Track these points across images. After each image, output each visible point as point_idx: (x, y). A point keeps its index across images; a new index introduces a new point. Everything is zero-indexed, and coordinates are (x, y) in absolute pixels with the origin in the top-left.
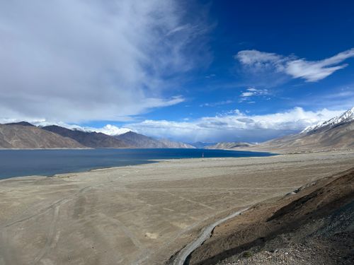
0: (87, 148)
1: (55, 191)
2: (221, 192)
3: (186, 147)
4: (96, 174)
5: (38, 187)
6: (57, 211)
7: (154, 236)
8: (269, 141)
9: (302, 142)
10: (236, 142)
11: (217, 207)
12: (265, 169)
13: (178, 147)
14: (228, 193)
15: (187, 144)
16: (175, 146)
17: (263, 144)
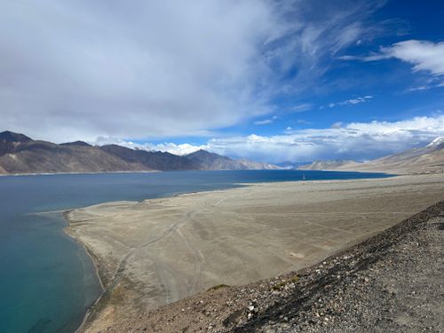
0: (153, 171)
1: (160, 216)
2: (352, 217)
3: (270, 167)
4: (188, 199)
5: (139, 211)
6: (180, 233)
7: (300, 256)
9: (431, 158)
10: (337, 160)
11: (354, 231)
13: (260, 169)
14: (360, 218)
15: (272, 164)
16: (257, 167)
17: (375, 163)
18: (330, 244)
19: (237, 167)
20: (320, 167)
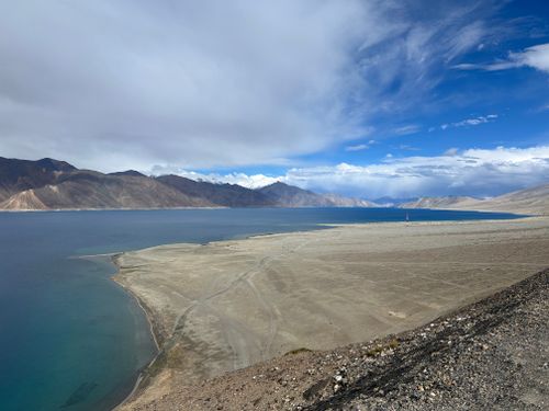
2: (468, 268)
4: (262, 242)
5: (202, 257)
6: (252, 284)
7: (402, 315)
8: (510, 194)
10: (450, 196)
11: (471, 286)
12: (524, 238)
14: (479, 270)
16: (348, 203)
18: (440, 302)
19: (323, 203)
20: (428, 205)
